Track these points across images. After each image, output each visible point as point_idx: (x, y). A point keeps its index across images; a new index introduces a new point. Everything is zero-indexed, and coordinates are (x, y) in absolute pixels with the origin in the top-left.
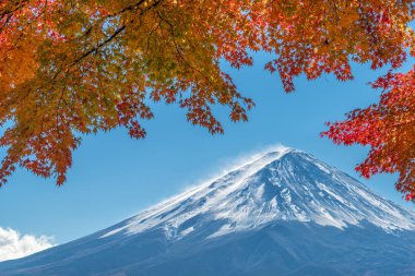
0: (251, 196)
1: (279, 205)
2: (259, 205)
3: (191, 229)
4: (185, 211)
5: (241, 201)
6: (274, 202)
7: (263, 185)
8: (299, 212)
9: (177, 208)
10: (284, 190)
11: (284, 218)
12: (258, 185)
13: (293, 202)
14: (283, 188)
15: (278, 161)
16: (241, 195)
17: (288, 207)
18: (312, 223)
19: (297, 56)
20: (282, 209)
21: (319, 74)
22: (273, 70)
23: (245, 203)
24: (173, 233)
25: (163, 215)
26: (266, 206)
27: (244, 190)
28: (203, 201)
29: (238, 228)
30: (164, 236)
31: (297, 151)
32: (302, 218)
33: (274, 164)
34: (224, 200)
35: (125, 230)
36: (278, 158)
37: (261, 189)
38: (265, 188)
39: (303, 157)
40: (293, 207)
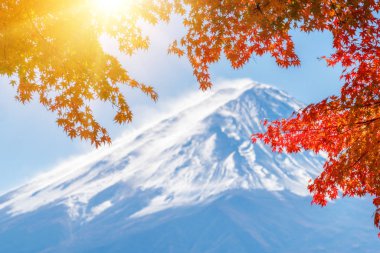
0: (196, 153)
1: (238, 166)
2: (208, 167)
3: (107, 204)
4: (99, 177)
5: (180, 161)
6: (230, 162)
7: (214, 137)
8: (268, 176)
9: (85, 175)
10: (245, 145)
11: (245, 185)
12: (205, 137)
13: (258, 162)
14: (242, 141)
15: (235, 102)
16: (181, 153)
17: (251, 170)
18: (286, 193)
19: (213, 30)
20: (241, 173)
21: (247, 57)
22: (180, 53)
23: (187, 164)
24: (80, 211)
25: (66, 185)
26: (218, 169)
27: (185, 146)
28: (124, 163)
29: (177, 202)
30: (66, 215)
31: (262, 86)
32: (271, 185)
33: (229, 105)
34: (156, 160)
35: (8, 208)
36: (235, 96)
37: (210, 143)
38: (216, 142)
39: (273, 95)
40: (258, 169)
